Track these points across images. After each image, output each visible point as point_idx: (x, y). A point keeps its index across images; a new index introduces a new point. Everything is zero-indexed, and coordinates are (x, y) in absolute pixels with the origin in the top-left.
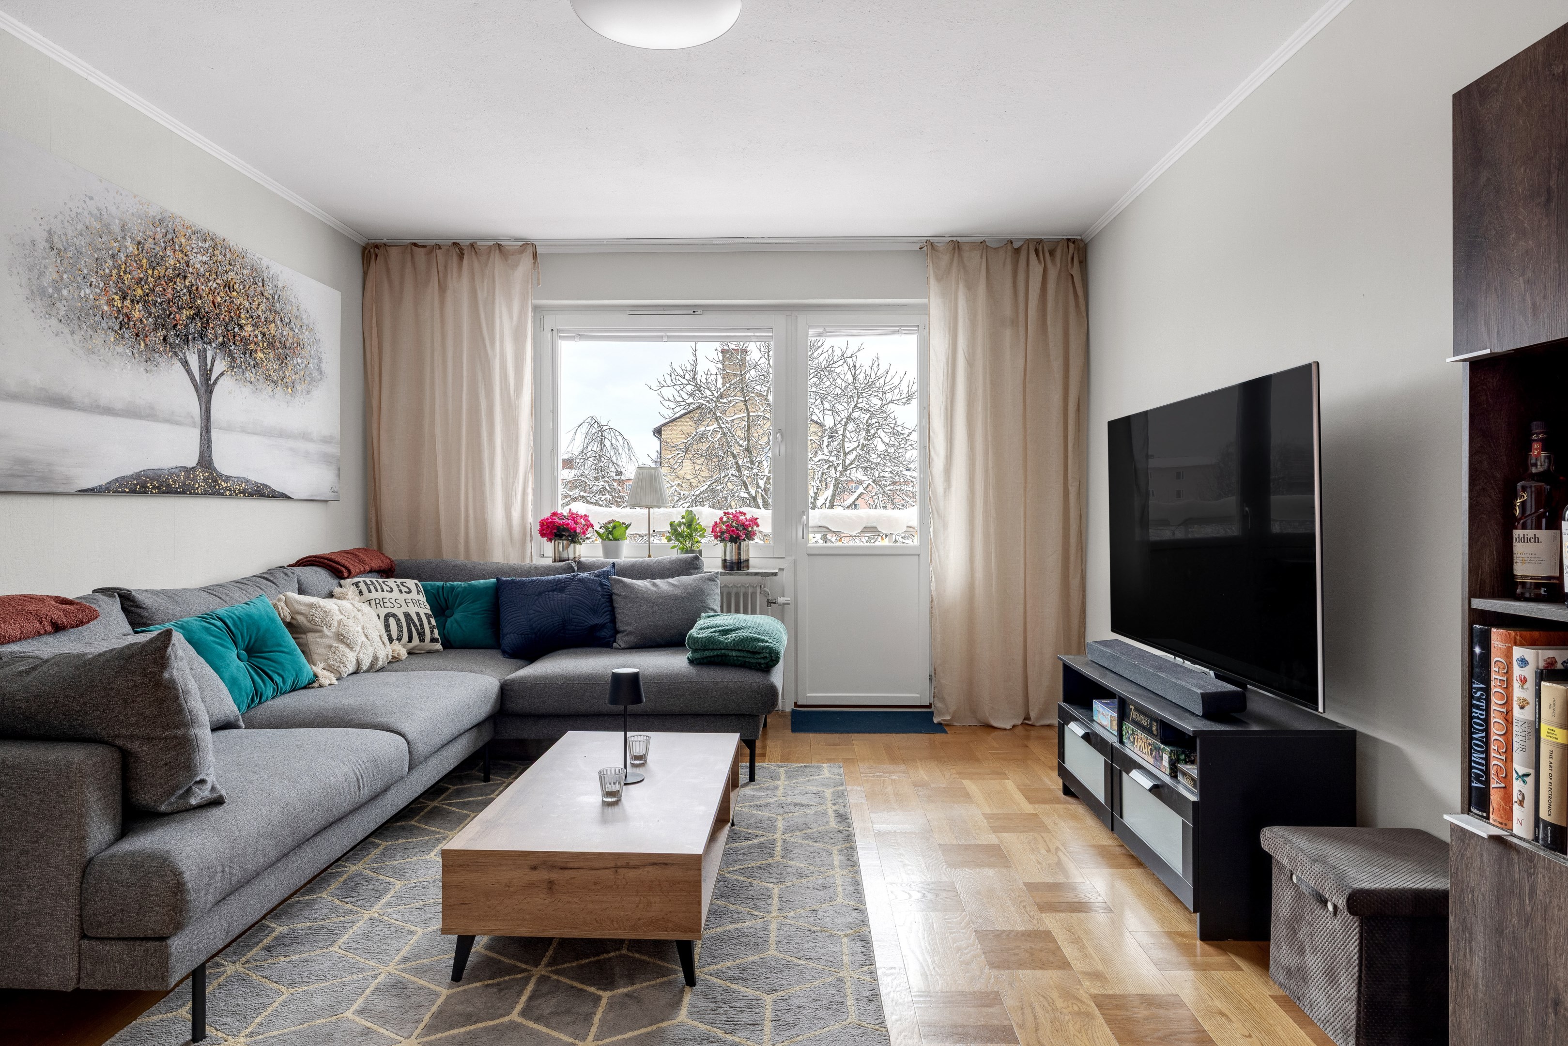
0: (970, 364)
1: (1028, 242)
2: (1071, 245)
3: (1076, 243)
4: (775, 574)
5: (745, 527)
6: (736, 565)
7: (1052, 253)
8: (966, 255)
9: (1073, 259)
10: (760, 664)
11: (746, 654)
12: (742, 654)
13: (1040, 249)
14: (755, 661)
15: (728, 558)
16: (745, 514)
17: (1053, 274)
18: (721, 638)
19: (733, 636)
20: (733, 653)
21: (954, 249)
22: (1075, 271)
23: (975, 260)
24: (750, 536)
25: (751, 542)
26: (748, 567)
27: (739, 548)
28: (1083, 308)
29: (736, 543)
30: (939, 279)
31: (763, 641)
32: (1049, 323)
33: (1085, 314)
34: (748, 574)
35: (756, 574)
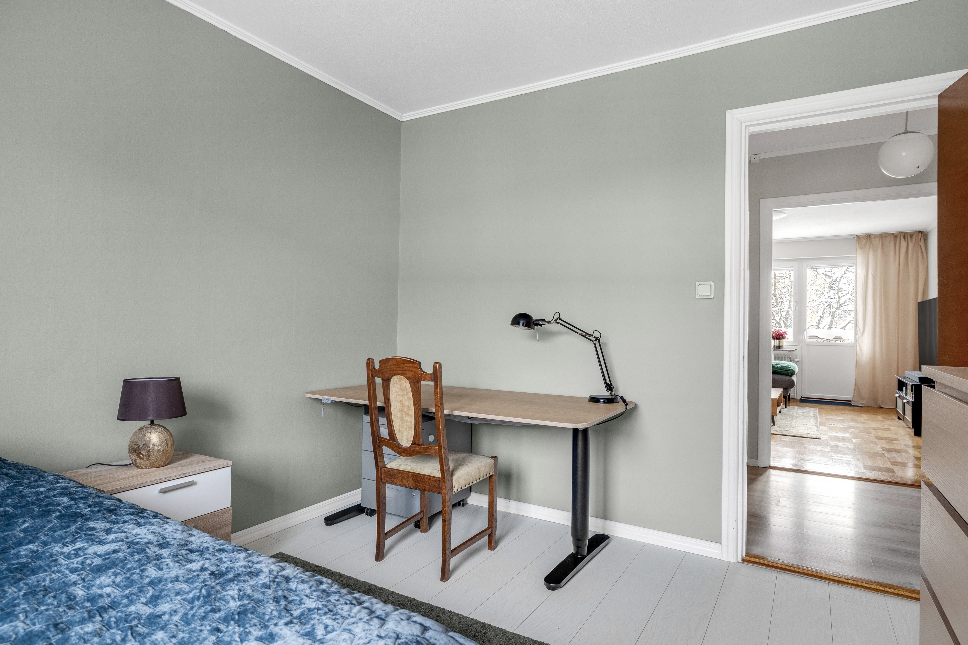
0: (874, 278)
1: (900, 233)
2: (920, 234)
3: (923, 233)
4: (794, 351)
5: (782, 335)
6: (779, 347)
7: (911, 236)
8: (873, 240)
9: (921, 239)
10: (789, 374)
11: (784, 371)
12: (783, 371)
13: (906, 236)
14: (787, 373)
15: (775, 345)
16: (782, 330)
17: (911, 245)
18: (775, 366)
19: (780, 365)
20: (780, 370)
21: (868, 238)
22: (922, 244)
23: (877, 241)
24: (784, 338)
25: (784, 340)
26: (783, 348)
27: (780, 342)
28: (925, 256)
29: (778, 340)
30: (861, 248)
31: (789, 367)
32: (909, 263)
33: (926, 259)
34: (783, 350)
35: (786, 350)
